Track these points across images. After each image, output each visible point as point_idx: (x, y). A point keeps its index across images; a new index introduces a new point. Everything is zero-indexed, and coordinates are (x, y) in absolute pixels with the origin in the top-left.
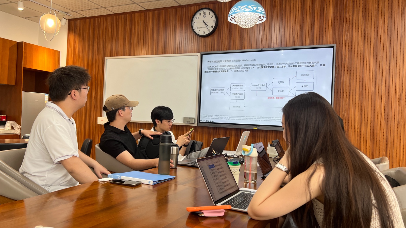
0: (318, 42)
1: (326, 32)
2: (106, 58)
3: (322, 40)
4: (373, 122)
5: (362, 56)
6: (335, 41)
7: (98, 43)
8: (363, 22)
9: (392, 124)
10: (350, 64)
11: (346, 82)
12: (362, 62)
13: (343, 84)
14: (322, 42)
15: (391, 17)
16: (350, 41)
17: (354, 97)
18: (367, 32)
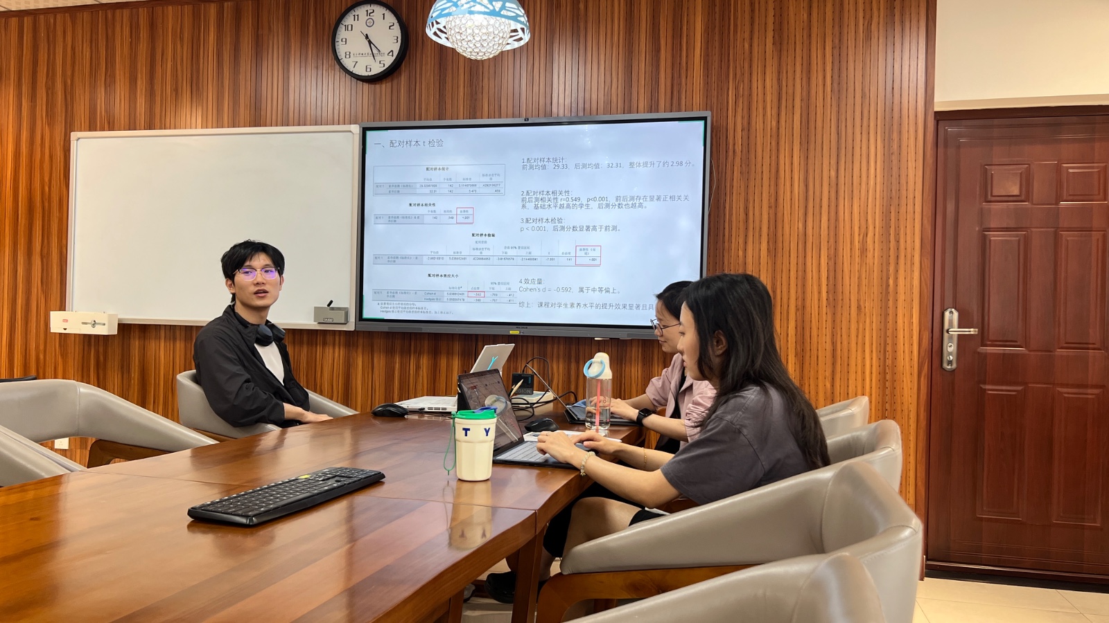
0: (668, 105)
1: (688, 78)
2: (74, 135)
3: (679, 99)
4: (802, 308)
5: (774, 143)
6: (709, 102)
7: (50, 89)
8: (775, 58)
9: (846, 314)
10: (747, 162)
11: (736, 208)
12: (774, 158)
13: (731, 215)
14: (679, 104)
15: (839, 47)
16: (746, 103)
17: (758, 245)
18: (784, 84)
